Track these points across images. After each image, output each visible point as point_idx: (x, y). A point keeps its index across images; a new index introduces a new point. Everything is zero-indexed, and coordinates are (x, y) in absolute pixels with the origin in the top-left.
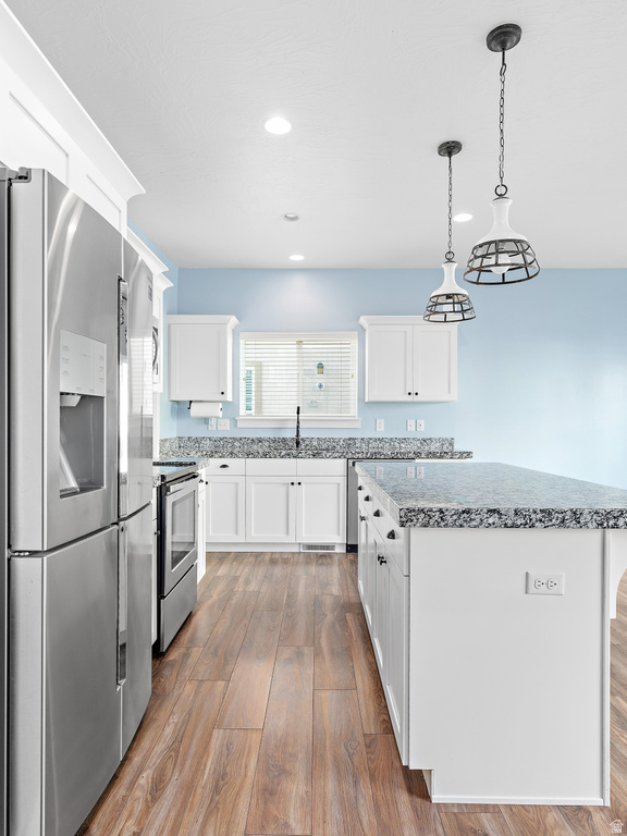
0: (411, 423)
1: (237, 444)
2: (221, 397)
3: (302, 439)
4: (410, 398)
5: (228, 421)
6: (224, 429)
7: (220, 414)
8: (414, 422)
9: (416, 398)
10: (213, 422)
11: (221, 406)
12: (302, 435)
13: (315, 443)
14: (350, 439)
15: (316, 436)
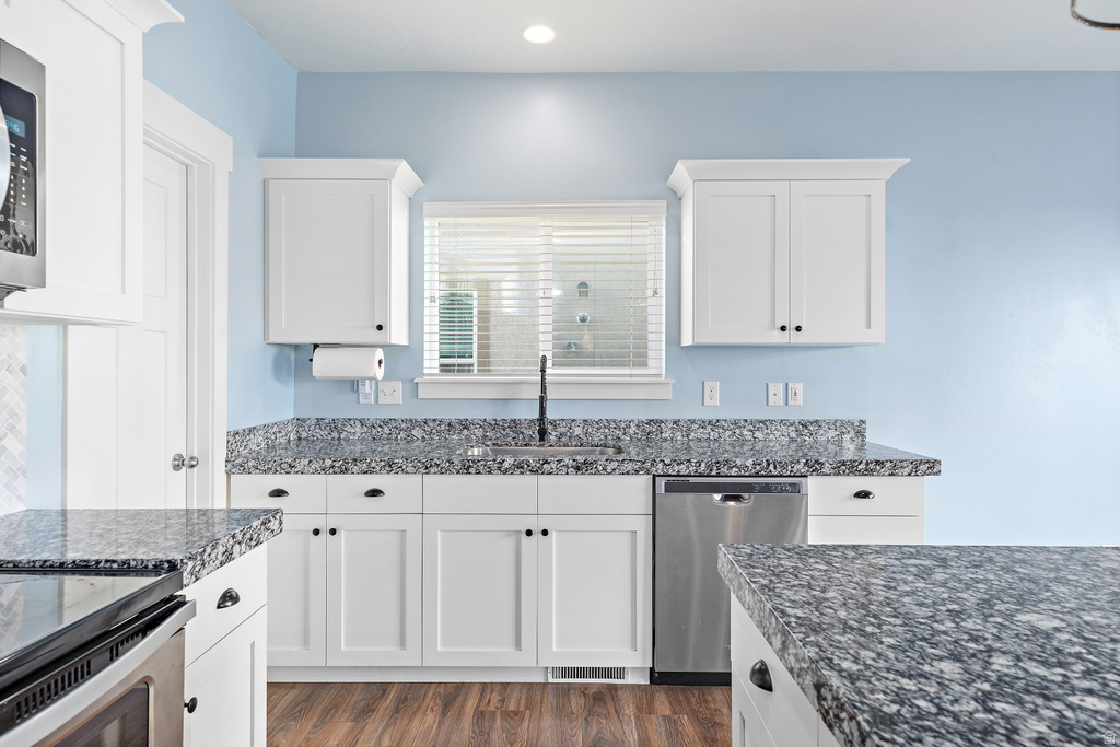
0: (777, 389)
1: (417, 433)
2: (377, 337)
3: (553, 423)
4: (781, 338)
5: (399, 386)
6: (392, 401)
7: (380, 373)
8: (781, 387)
9: (796, 338)
10: (367, 388)
11: (379, 354)
12: (550, 415)
13: (578, 431)
14: (650, 422)
15: (580, 415)
